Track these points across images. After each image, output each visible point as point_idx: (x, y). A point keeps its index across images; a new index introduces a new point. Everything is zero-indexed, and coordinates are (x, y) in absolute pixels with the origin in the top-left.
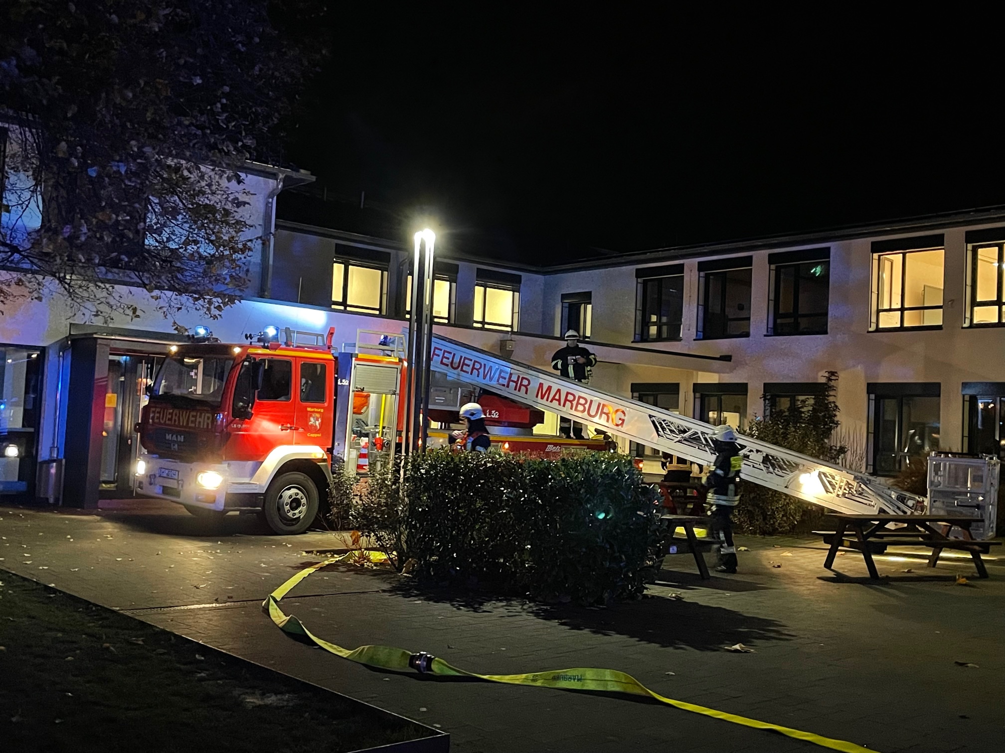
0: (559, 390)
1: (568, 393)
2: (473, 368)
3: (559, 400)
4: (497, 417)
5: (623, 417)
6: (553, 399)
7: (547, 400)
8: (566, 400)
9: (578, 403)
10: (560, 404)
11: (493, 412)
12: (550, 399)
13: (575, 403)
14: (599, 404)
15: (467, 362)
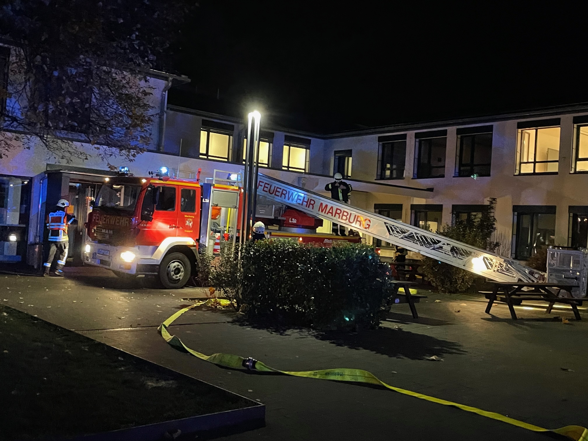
0: (332, 207)
1: (337, 209)
2: (282, 193)
3: (332, 213)
4: (295, 222)
5: (369, 223)
6: (329, 212)
7: (325, 213)
8: (336, 213)
9: (343, 215)
10: (332, 215)
11: (293, 219)
12: (327, 212)
13: (341, 215)
14: (356, 216)
15: (278, 190)
